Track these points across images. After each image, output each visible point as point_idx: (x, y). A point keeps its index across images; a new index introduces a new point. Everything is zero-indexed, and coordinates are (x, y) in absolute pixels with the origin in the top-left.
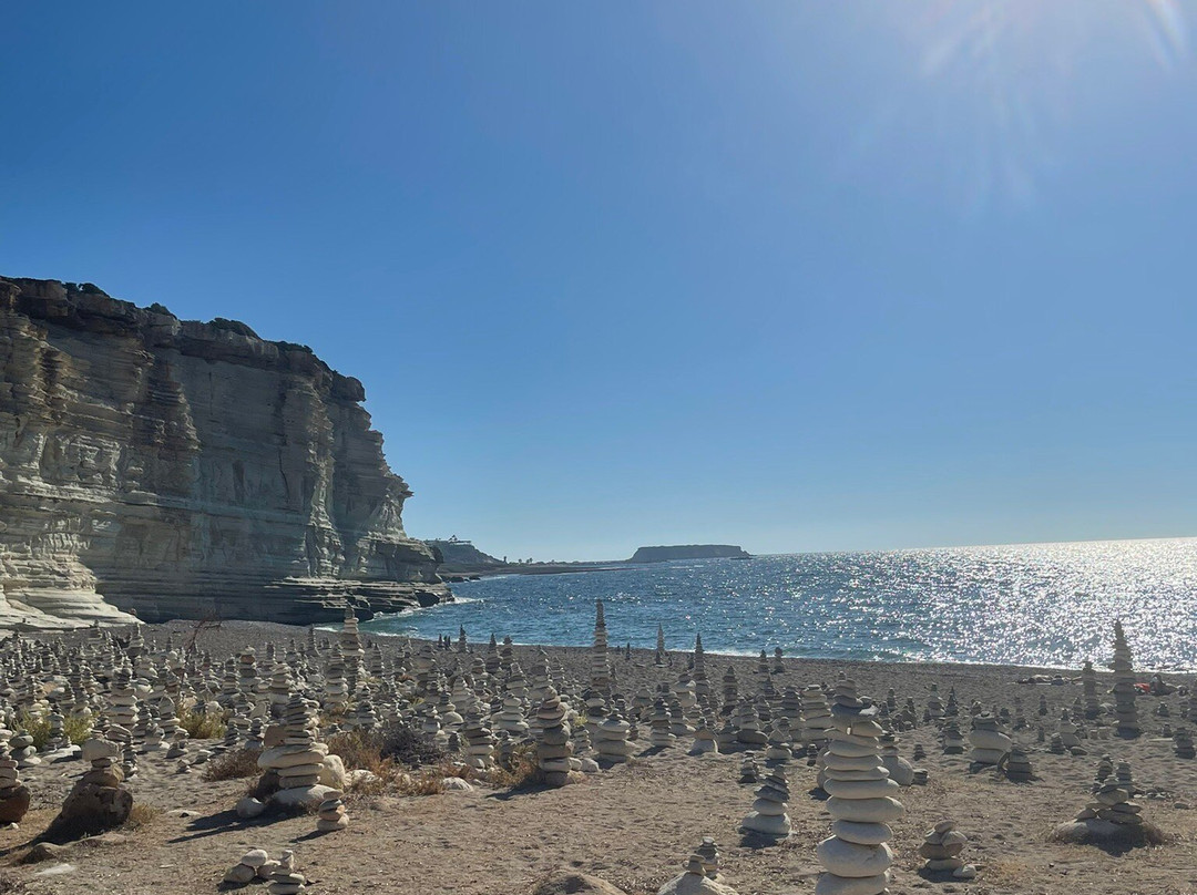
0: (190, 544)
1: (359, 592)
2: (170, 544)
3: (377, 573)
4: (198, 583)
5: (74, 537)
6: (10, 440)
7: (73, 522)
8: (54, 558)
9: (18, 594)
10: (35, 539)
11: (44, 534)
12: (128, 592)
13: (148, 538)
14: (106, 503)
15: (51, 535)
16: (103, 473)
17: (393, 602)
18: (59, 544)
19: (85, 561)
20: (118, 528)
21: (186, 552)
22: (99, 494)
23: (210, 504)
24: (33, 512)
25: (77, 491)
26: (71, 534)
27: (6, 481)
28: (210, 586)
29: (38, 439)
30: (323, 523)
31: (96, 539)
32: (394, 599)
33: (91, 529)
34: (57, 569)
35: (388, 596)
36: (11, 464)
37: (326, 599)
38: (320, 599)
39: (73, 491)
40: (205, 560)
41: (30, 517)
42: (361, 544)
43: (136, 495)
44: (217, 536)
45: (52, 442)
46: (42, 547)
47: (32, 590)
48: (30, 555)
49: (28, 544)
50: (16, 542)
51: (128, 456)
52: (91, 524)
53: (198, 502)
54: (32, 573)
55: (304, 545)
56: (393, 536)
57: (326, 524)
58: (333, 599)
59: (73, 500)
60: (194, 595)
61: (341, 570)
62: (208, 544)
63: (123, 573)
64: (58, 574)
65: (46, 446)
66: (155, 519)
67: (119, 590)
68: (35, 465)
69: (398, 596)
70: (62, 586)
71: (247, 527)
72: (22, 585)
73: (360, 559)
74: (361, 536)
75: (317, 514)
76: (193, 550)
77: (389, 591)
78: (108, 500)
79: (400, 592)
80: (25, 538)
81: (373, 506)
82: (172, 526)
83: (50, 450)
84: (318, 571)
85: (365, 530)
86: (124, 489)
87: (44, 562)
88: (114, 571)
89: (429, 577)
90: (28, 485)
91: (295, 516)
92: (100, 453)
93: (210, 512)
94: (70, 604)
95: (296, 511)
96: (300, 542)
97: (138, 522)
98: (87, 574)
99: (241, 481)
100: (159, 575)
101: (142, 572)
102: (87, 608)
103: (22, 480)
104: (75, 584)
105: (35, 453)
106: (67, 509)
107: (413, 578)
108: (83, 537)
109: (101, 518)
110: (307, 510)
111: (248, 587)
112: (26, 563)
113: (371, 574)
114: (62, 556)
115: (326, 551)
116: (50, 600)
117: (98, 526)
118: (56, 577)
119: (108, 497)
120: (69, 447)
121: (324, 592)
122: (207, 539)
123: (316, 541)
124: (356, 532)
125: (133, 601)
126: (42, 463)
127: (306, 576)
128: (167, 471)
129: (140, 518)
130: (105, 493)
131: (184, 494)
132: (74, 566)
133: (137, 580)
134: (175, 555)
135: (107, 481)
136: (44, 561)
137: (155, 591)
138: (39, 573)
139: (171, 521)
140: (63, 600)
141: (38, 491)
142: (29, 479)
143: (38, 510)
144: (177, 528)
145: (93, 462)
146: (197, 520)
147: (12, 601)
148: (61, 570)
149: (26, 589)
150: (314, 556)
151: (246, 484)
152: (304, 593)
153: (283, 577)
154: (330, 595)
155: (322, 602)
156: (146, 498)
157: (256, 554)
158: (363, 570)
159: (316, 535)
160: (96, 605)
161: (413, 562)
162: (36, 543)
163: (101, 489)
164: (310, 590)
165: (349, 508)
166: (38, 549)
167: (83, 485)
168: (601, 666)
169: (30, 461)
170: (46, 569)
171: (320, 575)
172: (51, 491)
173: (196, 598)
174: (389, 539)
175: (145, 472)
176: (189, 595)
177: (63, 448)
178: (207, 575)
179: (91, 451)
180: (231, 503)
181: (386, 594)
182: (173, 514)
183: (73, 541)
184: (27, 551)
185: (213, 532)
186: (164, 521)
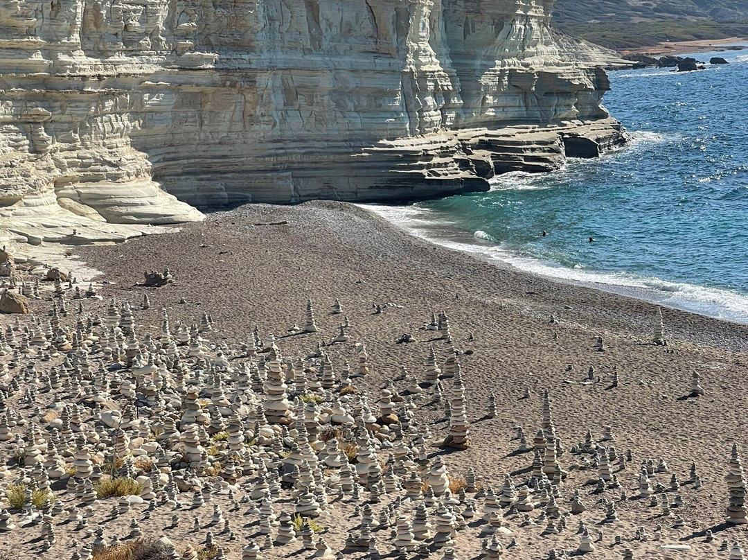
0: (258, 108)
1: (483, 145)
2: (234, 111)
3: (511, 114)
4: (270, 156)
5: (125, 117)
6: (47, 12)
7: (122, 100)
8: (104, 145)
9: (70, 191)
10: (82, 126)
11: (91, 119)
12: (188, 173)
13: (208, 107)
14: (156, 73)
15: (99, 119)
16: (151, 36)
17: (527, 158)
18: (108, 128)
19: (139, 144)
20: (174, 99)
21: (253, 120)
22: (149, 62)
23: (280, 56)
24: (78, 95)
25: (123, 63)
26: (120, 114)
27: (46, 61)
28: (284, 158)
29: (76, 8)
30: (425, 64)
31: (148, 116)
32: (529, 153)
33: (142, 106)
34: (108, 158)
35: (520, 150)
36: (50, 40)
37: (429, 166)
38: (421, 167)
39: (119, 63)
40: (278, 127)
41: (76, 101)
42: (484, 80)
43: (189, 57)
44: (290, 95)
45: (90, 7)
46: (90, 134)
47: (83, 185)
48: (78, 144)
49: (75, 132)
50: (62, 131)
51: (178, 10)
52: (142, 99)
53: (265, 56)
54: (83, 165)
55: (399, 97)
56: (536, 60)
57: (432, 64)
58: (439, 165)
59: (119, 75)
60: (266, 171)
61: (458, 116)
62: (281, 106)
63: (183, 151)
64: (110, 164)
65: (85, 12)
66: (214, 84)
67: (180, 171)
68: (76, 38)
69: (533, 150)
70: (115, 178)
71: (325, 82)
72: (73, 180)
73: (484, 99)
74: (485, 68)
75: (416, 54)
76: (263, 115)
77: (522, 143)
78: (159, 68)
79: (538, 143)
80: (72, 126)
81: (499, 26)
82: (234, 91)
83: (90, 17)
84: (421, 128)
85: (491, 58)
86: (176, 51)
87: (93, 151)
88: (173, 149)
89: (589, 110)
90: (70, 63)
91: (387, 61)
92: (145, 13)
93: (281, 66)
94: (124, 201)
95: (388, 55)
96: (393, 94)
97: (196, 90)
98: (142, 161)
99: (317, 22)
100: (224, 150)
101: (204, 148)
102: (142, 205)
103: (63, 58)
104: (128, 174)
105: (73, 24)
106: (115, 86)
107: (564, 115)
108: (134, 116)
109: (152, 91)
110: (402, 51)
111: (332, 157)
112: (75, 154)
113: (502, 116)
114: (114, 141)
115: (430, 100)
116: (104, 197)
117: (149, 101)
118: (108, 168)
119: (158, 63)
120: (110, 11)
121: (427, 156)
122: (278, 100)
123: (415, 90)
124: (478, 63)
125: (196, 182)
126: (84, 34)
127: (405, 136)
128: (225, 21)
129: (197, 85)
130: (155, 59)
131: (247, 48)
132: (126, 152)
133: (200, 157)
134: (241, 124)
135: (156, 46)
136: (95, 150)
137: (222, 169)
138: (90, 165)
139: (233, 85)
140: (117, 196)
141: (80, 70)
142: (71, 55)
143: (82, 92)
144: (241, 92)
145: (137, 24)
146: (264, 80)
147: (64, 200)
148: (113, 160)
149: (78, 185)
150: (413, 109)
151: (323, 25)
152: (399, 160)
153: (374, 140)
154: (436, 160)
155: (425, 172)
156: (202, 59)
157: (338, 114)
158: (490, 113)
159: (416, 84)
160: (152, 200)
161: (566, 94)
162: (84, 130)
163: (150, 55)
164: (409, 156)
165: (466, 32)
166: (86, 136)
167: (130, 53)
168: (458, 417)
169: (69, 34)
170: (97, 160)
171: (422, 133)
172: (95, 67)
173: (269, 175)
174: (527, 65)
175: (199, 27)
176: (259, 171)
177: (104, 12)
178: (281, 145)
179: (135, 11)
180: (306, 51)
181: (516, 146)
182: (236, 77)
183: (124, 122)
184: (75, 141)
185: (286, 91)
186: (224, 85)
